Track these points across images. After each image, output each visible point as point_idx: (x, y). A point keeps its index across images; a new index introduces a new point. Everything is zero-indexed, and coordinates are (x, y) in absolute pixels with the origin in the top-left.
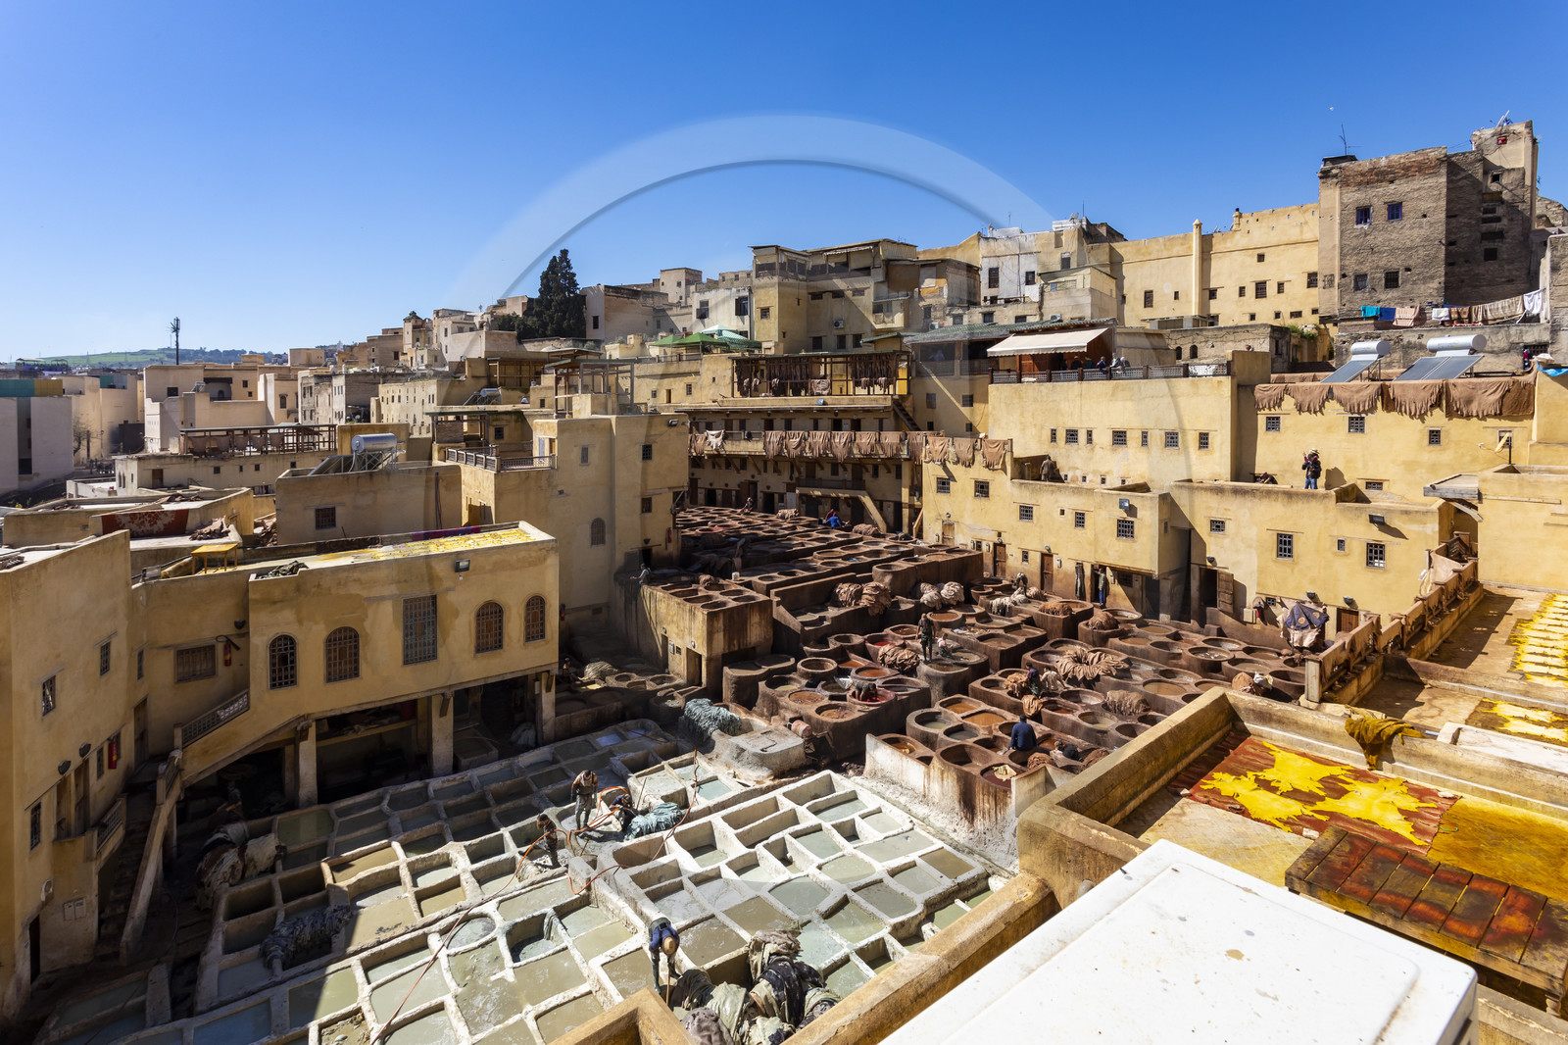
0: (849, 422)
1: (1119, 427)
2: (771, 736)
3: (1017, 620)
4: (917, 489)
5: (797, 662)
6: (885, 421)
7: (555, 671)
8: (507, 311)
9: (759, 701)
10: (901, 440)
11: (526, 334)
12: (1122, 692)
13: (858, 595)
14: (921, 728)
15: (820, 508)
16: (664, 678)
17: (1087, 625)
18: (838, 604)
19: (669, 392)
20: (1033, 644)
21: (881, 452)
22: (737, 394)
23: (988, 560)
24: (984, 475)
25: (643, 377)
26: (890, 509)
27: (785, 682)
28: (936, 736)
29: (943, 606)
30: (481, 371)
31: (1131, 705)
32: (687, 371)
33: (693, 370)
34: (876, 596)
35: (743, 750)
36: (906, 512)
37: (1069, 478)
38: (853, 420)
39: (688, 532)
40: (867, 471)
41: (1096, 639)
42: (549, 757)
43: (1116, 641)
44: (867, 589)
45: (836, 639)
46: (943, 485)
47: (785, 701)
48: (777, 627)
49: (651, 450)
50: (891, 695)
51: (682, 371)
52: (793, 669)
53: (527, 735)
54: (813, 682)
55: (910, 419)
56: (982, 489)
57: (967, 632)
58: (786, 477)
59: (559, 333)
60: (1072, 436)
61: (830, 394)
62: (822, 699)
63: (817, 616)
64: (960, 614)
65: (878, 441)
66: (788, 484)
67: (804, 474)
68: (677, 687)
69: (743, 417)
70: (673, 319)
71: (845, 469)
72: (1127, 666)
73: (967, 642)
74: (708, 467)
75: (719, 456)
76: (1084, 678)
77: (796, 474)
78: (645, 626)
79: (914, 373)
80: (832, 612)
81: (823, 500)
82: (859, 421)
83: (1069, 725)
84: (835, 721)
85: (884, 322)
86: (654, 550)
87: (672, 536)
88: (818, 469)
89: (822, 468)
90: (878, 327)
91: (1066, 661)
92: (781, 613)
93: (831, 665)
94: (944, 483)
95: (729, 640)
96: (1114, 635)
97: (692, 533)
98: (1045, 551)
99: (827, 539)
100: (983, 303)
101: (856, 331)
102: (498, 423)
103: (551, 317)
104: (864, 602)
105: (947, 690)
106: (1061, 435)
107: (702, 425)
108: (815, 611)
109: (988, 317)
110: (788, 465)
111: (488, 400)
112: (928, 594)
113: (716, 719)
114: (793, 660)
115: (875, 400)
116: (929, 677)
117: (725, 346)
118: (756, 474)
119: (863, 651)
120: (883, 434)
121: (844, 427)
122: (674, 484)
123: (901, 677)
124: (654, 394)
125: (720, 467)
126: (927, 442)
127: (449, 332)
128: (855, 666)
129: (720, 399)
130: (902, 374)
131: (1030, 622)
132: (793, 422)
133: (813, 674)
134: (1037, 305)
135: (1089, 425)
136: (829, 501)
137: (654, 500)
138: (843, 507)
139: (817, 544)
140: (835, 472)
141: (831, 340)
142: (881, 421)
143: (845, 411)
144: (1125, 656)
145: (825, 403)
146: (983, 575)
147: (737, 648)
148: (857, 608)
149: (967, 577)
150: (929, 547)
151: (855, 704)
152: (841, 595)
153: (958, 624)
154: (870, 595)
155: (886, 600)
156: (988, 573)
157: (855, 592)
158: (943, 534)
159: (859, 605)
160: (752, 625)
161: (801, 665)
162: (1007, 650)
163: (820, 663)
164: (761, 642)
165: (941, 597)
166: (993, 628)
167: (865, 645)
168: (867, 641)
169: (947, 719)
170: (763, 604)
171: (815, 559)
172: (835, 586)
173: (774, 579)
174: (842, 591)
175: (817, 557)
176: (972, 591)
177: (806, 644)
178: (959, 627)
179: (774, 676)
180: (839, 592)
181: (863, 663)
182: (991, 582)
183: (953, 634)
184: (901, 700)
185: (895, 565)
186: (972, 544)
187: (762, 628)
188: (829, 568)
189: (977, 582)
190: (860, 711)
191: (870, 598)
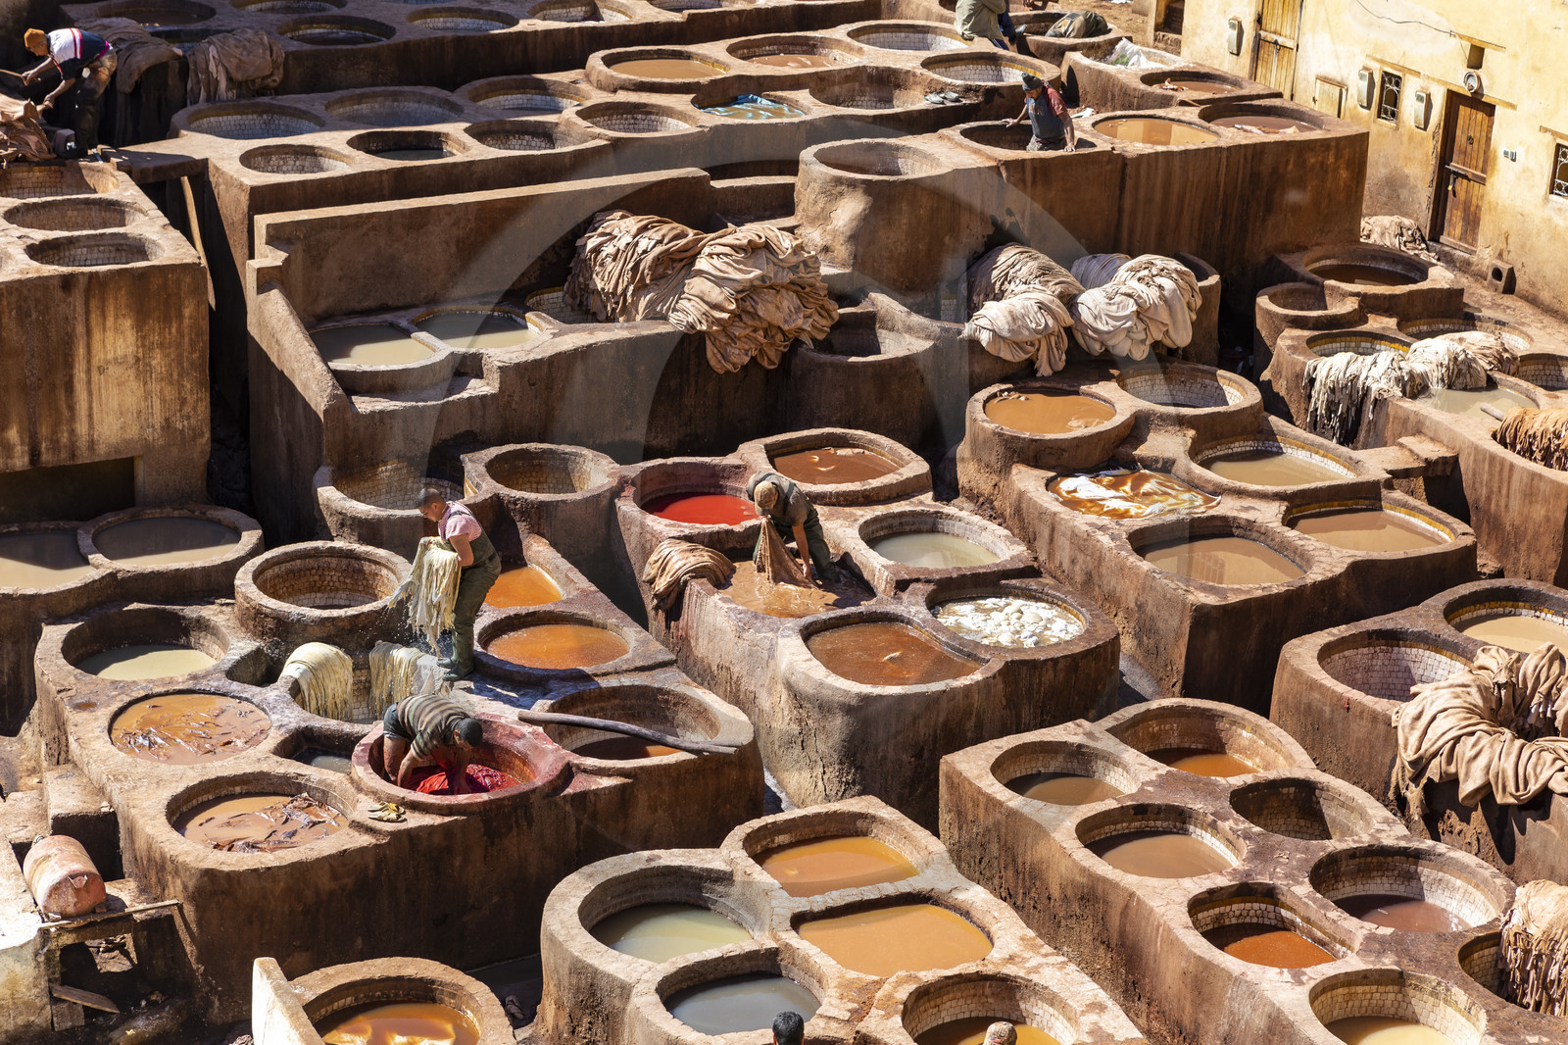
13: (671, 276)
20: (1383, 588)
23: (1415, 165)
27: (174, 634)
28: (625, 991)
29: (1083, 363)
34: (747, 292)
50: (546, 764)
52: (217, 585)
63: (438, 351)
64: (1124, 408)
84: (213, 861)
92: (272, 322)
93: (397, 584)
104: (688, 311)
112: (1018, 300)
123: (666, 677)
146: (1354, 231)
147: (20, 461)
148: (645, 333)
149: (1267, 238)
150: (1150, 79)
151: (359, 789)
152: (602, 265)
153: (1097, 455)
154: (719, 281)
155: (798, 310)
156: (1407, 222)
157: (657, 260)
158: (1259, 20)
159: (665, 318)
160: (101, 370)
161: (255, 578)
162: (1226, 611)
163: (361, 571)
164: (148, 447)
165: (1069, 321)
166: (1240, 493)
167: (612, 509)
168: (630, 491)
169: (747, 909)
170: (156, 282)
171: (583, 86)
172: (589, 225)
173: (325, 162)
174: (609, 249)
175: (594, 78)
176: (1263, 301)
177: (347, 477)
178: (1093, 471)
179: (135, 606)
180: (597, 250)
181: (563, 586)
182: (1384, 266)
183: (1047, 501)
184: (582, 797)
185: (915, 151)
186: (1365, 84)
187: (155, 387)
188: (600, 135)
189: (1303, 265)
190: (357, 826)
191: (716, 294)
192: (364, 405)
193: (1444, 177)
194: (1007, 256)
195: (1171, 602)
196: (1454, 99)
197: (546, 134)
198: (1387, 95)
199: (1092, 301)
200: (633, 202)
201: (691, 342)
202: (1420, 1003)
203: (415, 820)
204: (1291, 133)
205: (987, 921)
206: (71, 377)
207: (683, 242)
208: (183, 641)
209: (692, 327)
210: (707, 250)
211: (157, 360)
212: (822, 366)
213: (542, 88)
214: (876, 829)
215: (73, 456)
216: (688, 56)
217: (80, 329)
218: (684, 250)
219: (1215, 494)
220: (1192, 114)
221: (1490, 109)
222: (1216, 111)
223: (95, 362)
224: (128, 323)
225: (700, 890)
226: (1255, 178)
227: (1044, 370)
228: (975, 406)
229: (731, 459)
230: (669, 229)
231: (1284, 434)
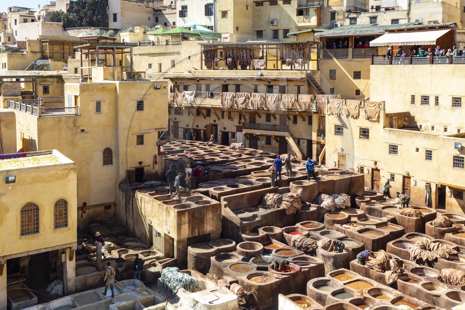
0: (278, 87)
1: (457, 95)
2: (216, 293)
3: (385, 219)
4: (322, 132)
5: (237, 244)
6: (301, 87)
7: (75, 247)
8: (56, 9)
9: (211, 269)
10: (312, 100)
11: (68, 24)
12: (452, 270)
13: (279, 201)
14: (316, 290)
15: (259, 142)
16: (150, 252)
17: (431, 224)
18: (266, 207)
19: (160, 65)
20: (394, 235)
21: (298, 108)
22: (205, 67)
23: (368, 180)
24: (366, 124)
25: (143, 54)
26: (304, 145)
27: (228, 257)
28: (326, 296)
29: (337, 209)
30: (37, 48)
31: (457, 278)
32: (172, 51)
33: (176, 51)
34: (291, 202)
35: (197, 302)
36: (315, 147)
37: (423, 127)
38: (280, 86)
39: (170, 157)
40: (289, 119)
41: (437, 233)
42: (70, 303)
43: (450, 235)
44: (286, 197)
45: (264, 230)
46: (339, 130)
47: (227, 270)
48: (225, 221)
49: (143, 104)
50: (297, 267)
51: (168, 52)
52: (234, 249)
53: (58, 288)
54: (247, 257)
55: (317, 87)
56: (365, 133)
57: (351, 227)
58: (236, 122)
59: (91, 24)
60: (425, 100)
61: (265, 69)
62: (252, 269)
63: (250, 214)
64: (347, 215)
65: (297, 100)
66: (237, 127)
67: (248, 121)
68: (158, 258)
69: (208, 83)
70: (167, 16)
71: (275, 118)
72: (456, 252)
73: (350, 233)
74: (186, 114)
75: (192, 107)
76: (427, 259)
77: (243, 121)
78: (138, 217)
79: (321, 56)
80: (261, 212)
81: (261, 138)
82: (284, 87)
83: (415, 291)
84: (259, 284)
85: (304, 21)
86: (145, 169)
87: (157, 160)
88: (257, 117)
89: (260, 117)
90: (300, 25)
91: (416, 248)
92: (227, 212)
93: (259, 247)
94: (339, 129)
95: (192, 230)
96: (449, 231)
97: (173, 157)
98: (406, 175)
99: (261, 163)
100: (370, 10)
101: (285, 27)
102: (45, 83)
103: (86, 14)
104: (283, 206)
105: (336, 265)
106: (418, 100)
107: (181, 87)
108: (250, 211)
109: (373, 19)
110: (237, 114)
111: (42, 68)
112: (327, 201)
113: (181, 281)
114: (234, 243)
115: (295, 73)
116: (324, 256)
117: (198, 36)
118: (217, 119)
119: (281, 239)
120: (300, 96)
121: (274, 90)
122: (159, 127)
123: (305, 255)
124: (150, 66)
125: (193, 114)
126: (328, 102)
127: (18, 22)
128: (275, 248)
129: (193, 70)
130: (314, 56)
131: (394, 221)
132: (241, 87)
133: (247, 253)
134: (406, 13)
135: (437, 93)
136: (265, 138)
137: (145, 137)
138: (274, 142)
139: (254, 167)
140: (268, 120)
141: (269, 33)
142: (299, 87)
143: (275, 80)
144: (455, 245)
145: (261, 75)
146: (364, 189)
147: (197, 234)
148: (278, 209)
149: (353, 190)
150: (329, 170)
151: (273, 273)
152: (268, 201)
153: (346, 222)
154: (287, 201)
155: (298, 205)
156: (368, 188)
157: (277, 199)
158: (339, 161)
159: (279, 207)
160: (208, 220)
161: (239, 246)
162: (377, 240)
163: (252, 246)
164: (213, 231)
165: (335, 204)
166: (368, 225)
167: (283, 234)
168: (284, 232)
169: (334, 284)
170: (215, 206)
171: (252, 177)
172: (264, 195)
173: (224, 189)
174: (269, 198)
175: (254, 176)
176: (356, 199)
177: (244, 233)
178: (346, 223)
179: (222, 253)
180: (267, 199)
181: (281, 245)
182: (369, 194)
183: (342, 228)
184: (304, 271)
185: (305, 182)
186: (358, 169)
187: (215, 222)
188: (261, 183)
189: (360, 194)
190: (276, 278)
191: (287, 203)
192: (244, 222)
193: (373, 181)
194: (323, 195)
195: (368, 239)
196: (373, 170)
197: (251, 183)
198: (362, 170)
199: (337, 200)
200: (270, 191)
201: (284, 210)
202: (435, 287)
203: (284, 276)
204: (353, 176)
205: (370, 282)
206: (204, 221)
207: (280, 196)
208: (229, 258)
209: (284, 208)
210: (284, 197)
211: (215, 218)
212: (303, 212)
213: (246, 178)
214: (345, 273)
215: (204, 233)
216: (264, 172)
217: (205, 214)
218: (281, 197)
219: (365, 225)
220: (338, 174)
221: (379, 170)
222: (342, 173)
223: (207, 219)
224: (211, 213)
225: (326, 283)
226: (351, 182)
227: (332, 211)
228: (326, 215)
229: (295, 226)
230: (277, 195)
231: (369, 217)
